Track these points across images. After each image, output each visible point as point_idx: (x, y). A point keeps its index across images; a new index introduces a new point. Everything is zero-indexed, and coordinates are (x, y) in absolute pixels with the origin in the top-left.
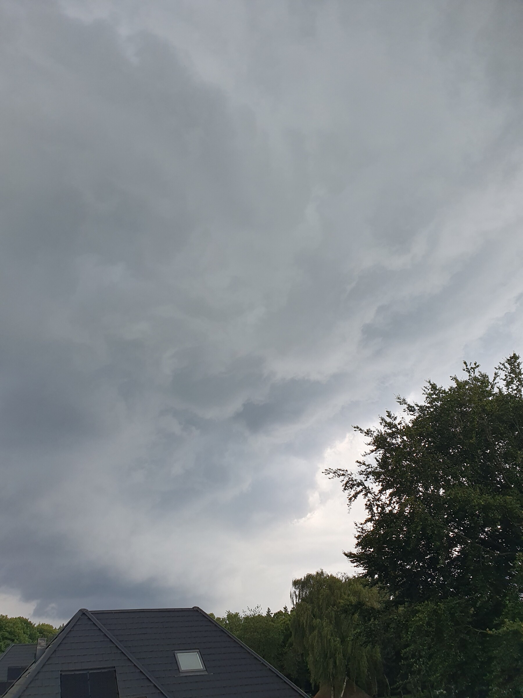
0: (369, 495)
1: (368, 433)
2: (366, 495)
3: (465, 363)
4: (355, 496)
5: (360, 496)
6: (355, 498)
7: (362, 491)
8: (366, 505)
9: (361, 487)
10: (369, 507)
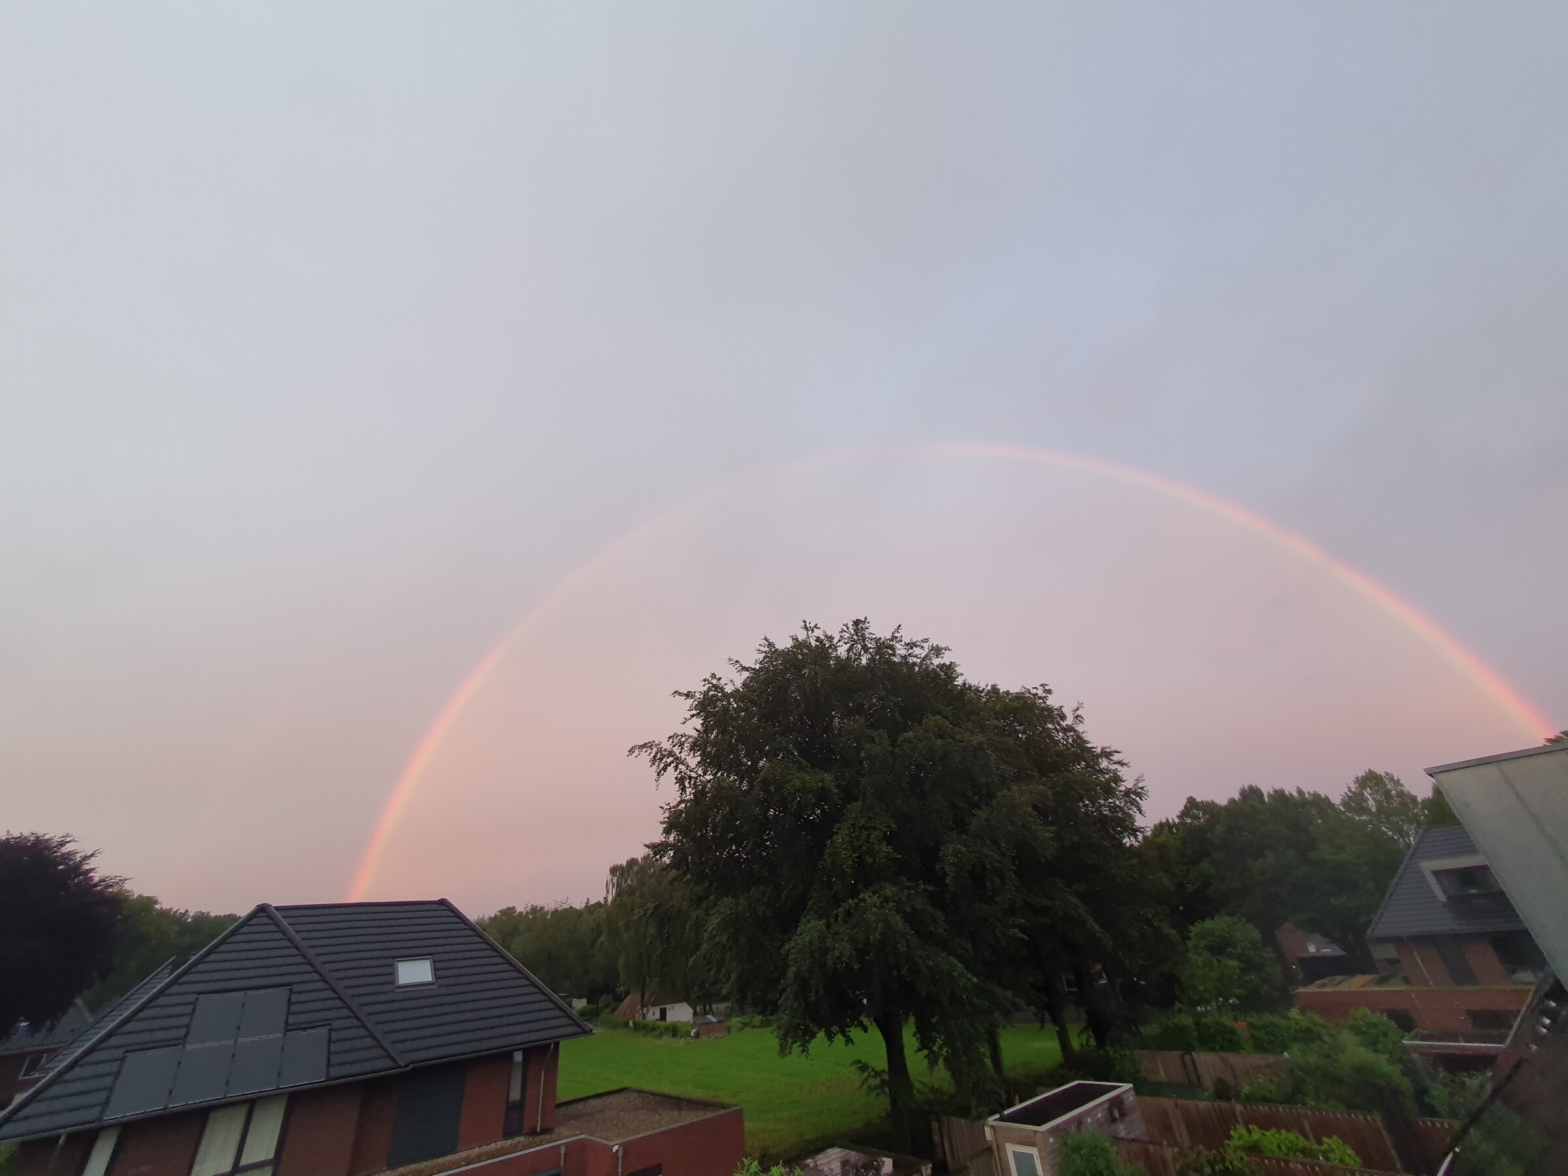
0: (680, 766)
1: (688, 695)
2: (676, 768)
3: (805, 622)
4: (665, 769)
5: (671, 769)
6: (665, 771)
7: (672, 762)
8: (676, 778)
9: (671, 759)
10: (680, 781)
